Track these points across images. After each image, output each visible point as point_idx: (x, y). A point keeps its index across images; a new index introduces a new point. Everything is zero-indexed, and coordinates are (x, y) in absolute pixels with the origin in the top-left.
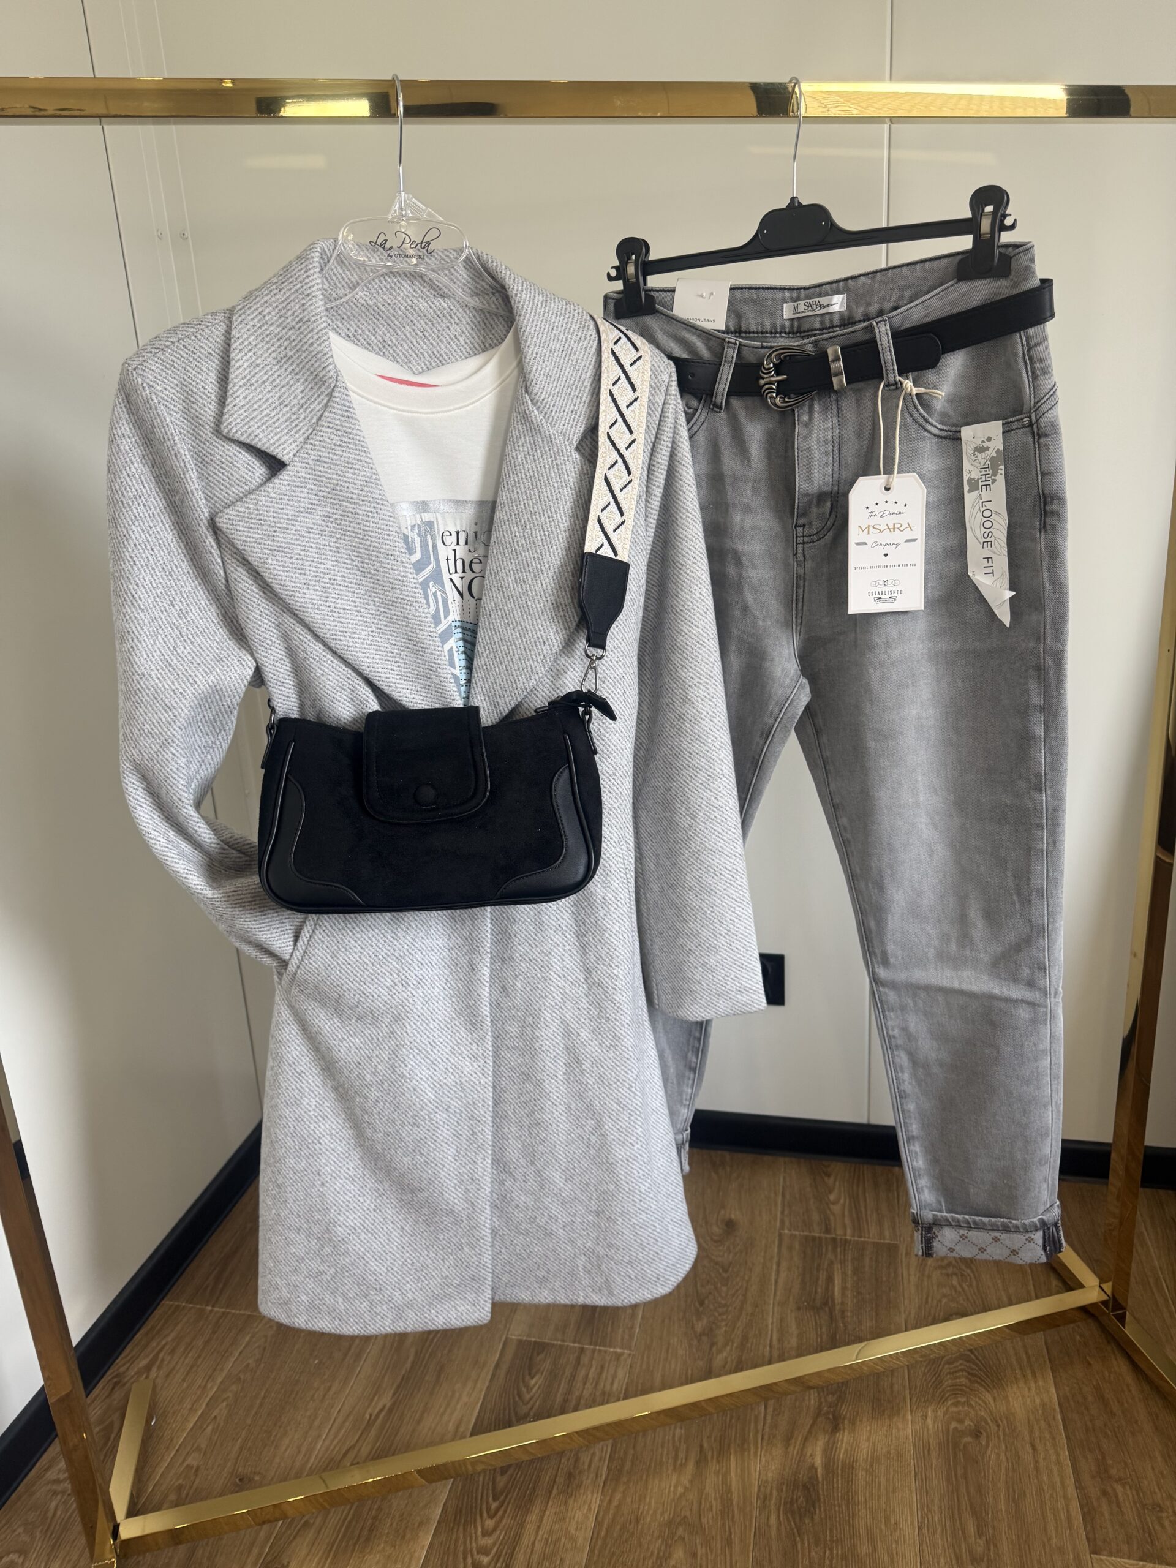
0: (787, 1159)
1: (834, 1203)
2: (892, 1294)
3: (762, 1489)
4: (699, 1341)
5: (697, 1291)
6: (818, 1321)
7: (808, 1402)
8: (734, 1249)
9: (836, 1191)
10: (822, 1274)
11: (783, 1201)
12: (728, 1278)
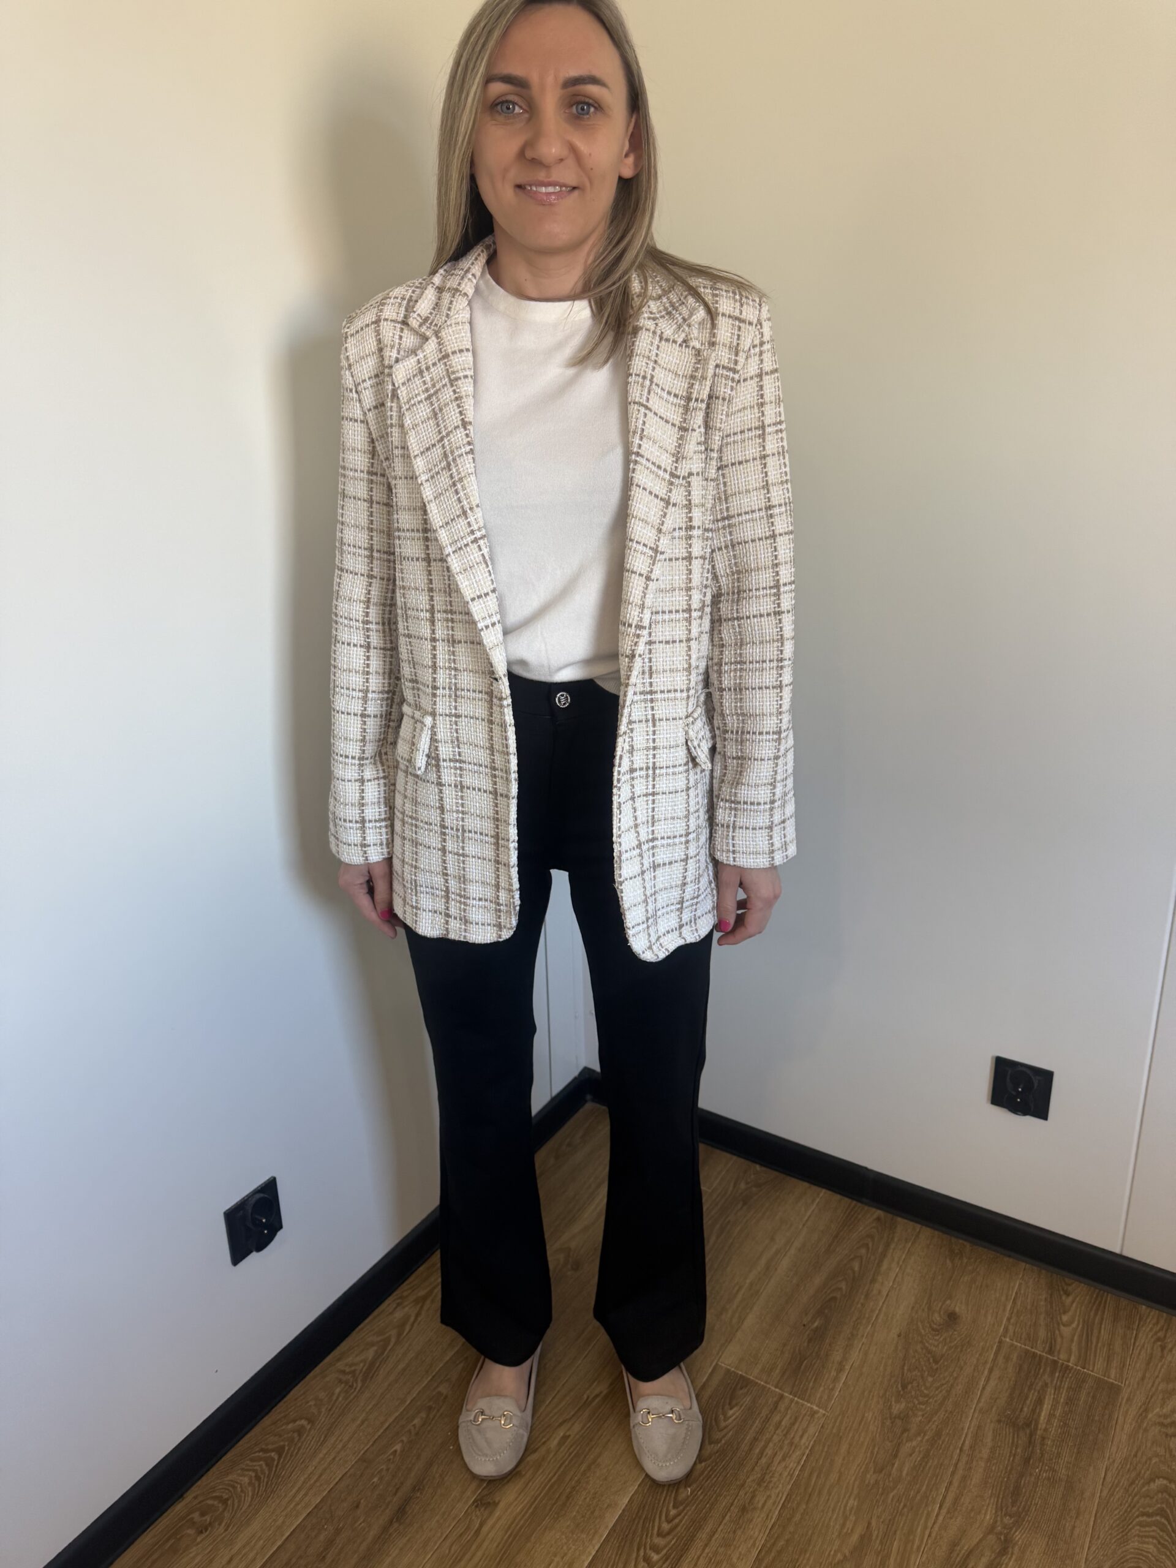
0: (1028, 1266)
1: (1064, 1325)
2: (1100, 1436)
4: (892, 1423)
5: (903, 1375)
6: (1016, 1440)
7: (983, 1516)
8: (950, 1342)
9: (1070, 1313)
10: (1033, 1394)
11: (1013, 1308)
12: (937, 1369)
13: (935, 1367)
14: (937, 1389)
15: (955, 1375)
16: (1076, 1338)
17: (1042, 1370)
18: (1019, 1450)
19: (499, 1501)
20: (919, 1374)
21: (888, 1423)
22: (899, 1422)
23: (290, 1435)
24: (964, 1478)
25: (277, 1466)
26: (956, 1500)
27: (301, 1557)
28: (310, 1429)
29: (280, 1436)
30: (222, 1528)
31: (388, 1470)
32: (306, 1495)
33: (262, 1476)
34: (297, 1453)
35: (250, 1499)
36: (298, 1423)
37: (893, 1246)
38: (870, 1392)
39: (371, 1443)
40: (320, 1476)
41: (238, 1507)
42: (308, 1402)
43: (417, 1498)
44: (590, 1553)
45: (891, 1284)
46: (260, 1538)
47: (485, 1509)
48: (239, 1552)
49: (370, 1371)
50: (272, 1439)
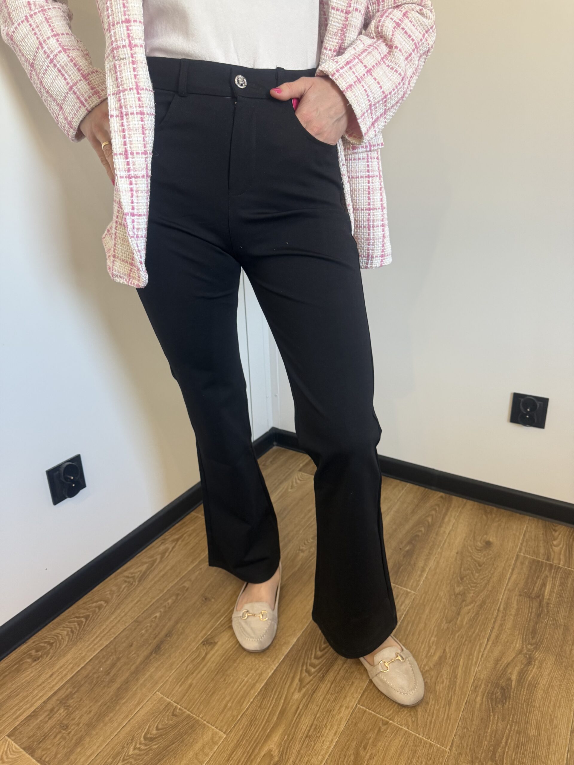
0: (531, 518)
1: (555, 546)
3: (476, 682)
4: (456, 597)
5: (461, 572)
6: (531, 605)
7: (514, 645)
8: (488, 556)
9: (558, 540)
10: (539, 581)
11: (523, 539)
12: (481, 570)
13: (479, 568)
14: (482, 579)
15: (492, 572)
16: (562, 552)
17: (544, 569)
18: (534, 610)
19: (218, 642)
20: (470, 572)
21: (453, 597)
22: (460, 597)
23: (94, 609)
24: (501, 625)
25: (84, 625)
26: (497, 637)
27: (95, 673)
28: (106, 606)
29: (88, 609)
30: (48, 659)
31: (151, 626)
32: (100, 640)
33: (75, 631)
34: (97, 619)
35: (66, 643)
36: (99, 603)
37: (451, 509)
38: (441, 582)
39: (142, 612)
40: (110, 630)
41: (59, 646)
42: (106, 592)
43: (168, 640)
44: (273, 669)
45: (451, 527)
46: (70, 663)
47: (209, 646)
48: (57, 671)
49: (143, 576)
50: (83, 611)
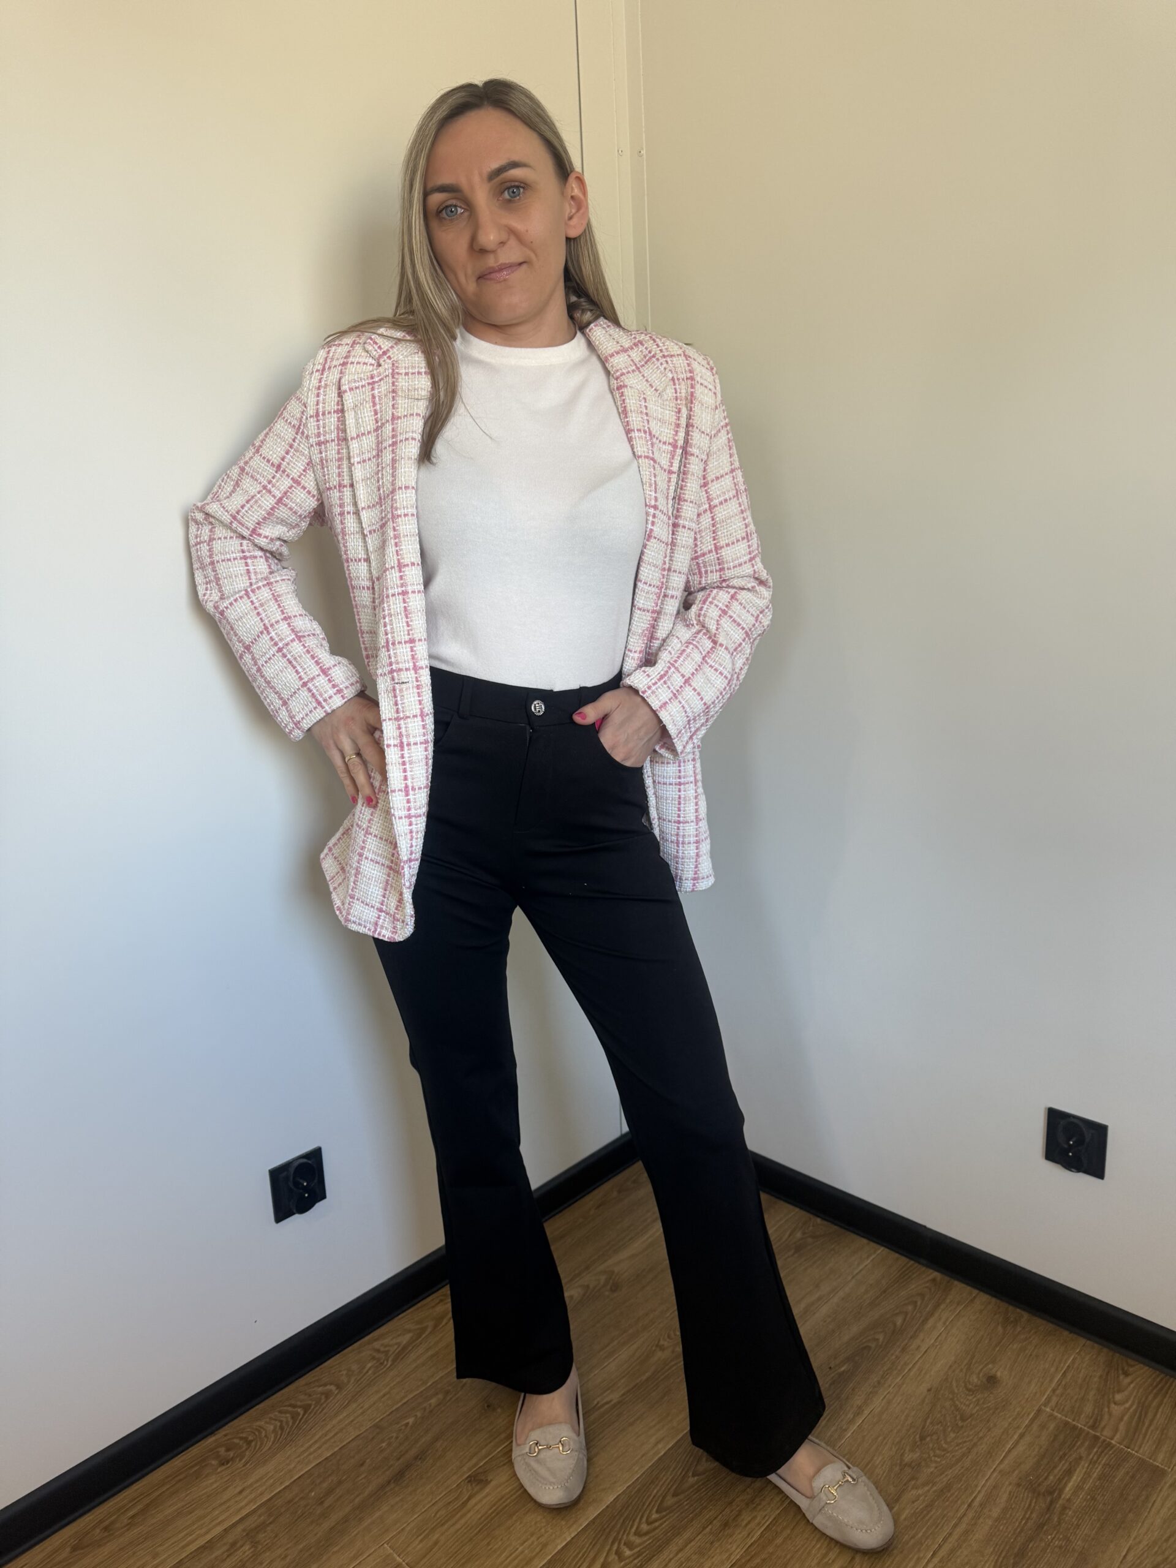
0: (1089, 1343)
2: (1131, 1516)
4: (901, 1470)
6: (1033, 1504)
8: (983, 1403)
10: (1063, 1465)
11: (1060, 1381)
12: (962, 1427)
13: (960, 1424)
14: (958, 1444)
15: (981, 1435)
17: (1079, 1443)
18: (1034, 1515)
19: (491, 1480)
20: (941, 1428)
22: (908, 1470)
23: (319, 1396)
24: (966, 1532)
25: (300, 1421)
26: (952, 1551)
27: (302, 1498)
28: (338, 1393)
29: (310, 1395)
30: (240, 1465)
31: (397, 1438)
32: (319, 1448)
33: (286, 1427)
34: (319, 1413)
35: (271, 1443)
36: (329, 1387)
37: (942, 1306)
38: (885, 1438)
39: (388, 1413)
40: (336, 1434)
41: (259, 1448)
42: (340, 1371)
43: (418, 1465)
44: (566, 1540)
45: (933, 1341)
46: (271, 1477)
47: (476, 1484)
48: (251, 1485)
49: (402, 1353)
50: (302, 1397)
